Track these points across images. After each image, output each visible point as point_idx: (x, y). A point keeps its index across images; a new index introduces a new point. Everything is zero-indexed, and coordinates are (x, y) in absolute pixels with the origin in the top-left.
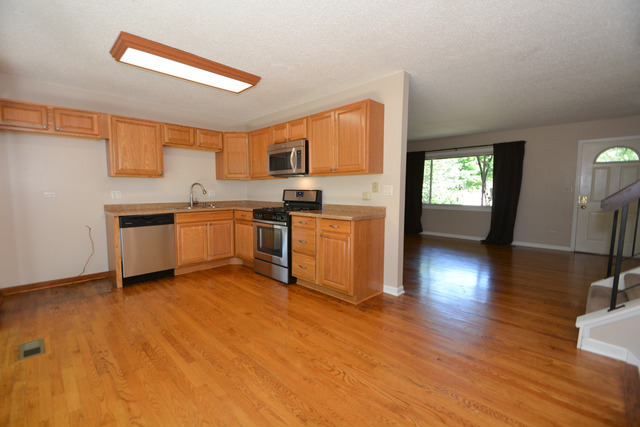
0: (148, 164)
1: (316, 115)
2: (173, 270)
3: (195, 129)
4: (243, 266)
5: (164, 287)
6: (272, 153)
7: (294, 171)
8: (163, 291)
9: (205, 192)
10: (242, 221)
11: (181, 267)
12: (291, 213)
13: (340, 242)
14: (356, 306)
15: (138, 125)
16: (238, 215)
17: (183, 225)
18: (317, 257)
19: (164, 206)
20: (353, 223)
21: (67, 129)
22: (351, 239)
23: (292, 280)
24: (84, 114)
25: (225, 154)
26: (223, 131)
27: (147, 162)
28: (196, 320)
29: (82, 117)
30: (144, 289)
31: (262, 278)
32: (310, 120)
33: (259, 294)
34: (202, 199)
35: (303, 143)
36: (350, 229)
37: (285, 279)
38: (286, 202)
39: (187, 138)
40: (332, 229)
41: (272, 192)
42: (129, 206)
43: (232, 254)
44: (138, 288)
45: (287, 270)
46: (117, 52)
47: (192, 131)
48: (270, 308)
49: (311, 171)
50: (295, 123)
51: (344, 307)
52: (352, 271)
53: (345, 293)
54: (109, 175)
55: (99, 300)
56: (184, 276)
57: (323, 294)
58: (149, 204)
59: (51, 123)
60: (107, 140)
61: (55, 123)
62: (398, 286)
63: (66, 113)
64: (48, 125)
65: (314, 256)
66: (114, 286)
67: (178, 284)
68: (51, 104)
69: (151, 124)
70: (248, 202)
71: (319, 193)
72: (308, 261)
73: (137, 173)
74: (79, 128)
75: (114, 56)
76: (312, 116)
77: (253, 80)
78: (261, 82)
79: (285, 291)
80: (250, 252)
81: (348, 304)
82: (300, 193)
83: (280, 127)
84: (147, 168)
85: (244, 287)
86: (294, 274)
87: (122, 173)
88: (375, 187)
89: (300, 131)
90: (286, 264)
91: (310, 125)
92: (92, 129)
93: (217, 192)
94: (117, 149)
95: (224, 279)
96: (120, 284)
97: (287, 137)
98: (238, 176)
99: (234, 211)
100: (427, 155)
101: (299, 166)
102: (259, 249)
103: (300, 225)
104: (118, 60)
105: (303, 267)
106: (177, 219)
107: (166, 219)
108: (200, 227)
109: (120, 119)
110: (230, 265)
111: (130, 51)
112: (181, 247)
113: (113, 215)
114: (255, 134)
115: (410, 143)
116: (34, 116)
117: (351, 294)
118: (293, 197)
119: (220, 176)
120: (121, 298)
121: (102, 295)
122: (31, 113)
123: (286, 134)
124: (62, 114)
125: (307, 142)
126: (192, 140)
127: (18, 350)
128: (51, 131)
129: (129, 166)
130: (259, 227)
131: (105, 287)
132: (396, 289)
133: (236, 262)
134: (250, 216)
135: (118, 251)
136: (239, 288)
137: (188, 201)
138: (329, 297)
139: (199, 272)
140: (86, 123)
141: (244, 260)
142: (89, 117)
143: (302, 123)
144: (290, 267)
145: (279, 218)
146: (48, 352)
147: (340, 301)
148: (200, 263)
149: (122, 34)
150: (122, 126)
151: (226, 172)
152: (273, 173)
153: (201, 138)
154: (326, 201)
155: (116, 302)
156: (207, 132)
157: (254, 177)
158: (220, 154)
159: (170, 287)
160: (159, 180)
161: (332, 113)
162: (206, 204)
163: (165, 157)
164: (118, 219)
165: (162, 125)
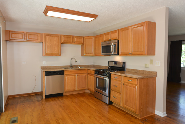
0: (56, 51)
1: (123, 29)
2: (62, 93)
3: (73, 36)
4: (90, 93)
5: (59, 100)
6: (103, 45)
7: (113, 53)
8: (58, 102)
9: (76, 61)
10: (90, 74)
11: (66, 92)
12: (111, 73)
13: (132, 88)
14: (140, 120)
15: (53, 36)
16: (89, 72)
17: (67, 75)
18: (122, 94)
19: (61, 67)
20: (138, 80)
21: (30, 40)
22: (137, 87)
23: (111, 103)
24: (35, 34)
25: (85, 46)
26: (84, 36)
27: (55, 50)
28: (69, 117)
29: (35, 35)
30: (52, 100)
31: (98, 100)
32: (120, 31)
33: (95, 108)
34: (75, 64)
35: (117, 41)
36: (137, 83)
37: (108, 102)
38: (110, 66)
39: (70, 40)
40: (128, 82)
41: (104, 62)
42: (49, 67)
43: (86, 88)
44: (50, 99)
45: (108, 98)
46: (45, 12)
47: (72, 37)
48: (99, 115)
49: (120, 53)
50: (113, 32)
51: (133, 119)
52: (138, 103)
53: (134, 113)
54: (43, 55)
55: (37, 103)
56: (67, 96)
57: (124, 111)
58: (56, 66)
59: (25, 38)
60: (43, 42)
61: (26, 38)
62: (163, 112)
63: (30, 34)
64: (24, 39)
65: (120, 93)
66: (43, 98)
67: (64, 99)
68: (25, 31)
69: (57, 36)
70: (93, 65)
71: (124, 63)
72: (117, 95)
73: (52, 55)
74: (34, 39)
75: (44, 14)
76: (120, 29)
77: (95, 16)
78: (98, 17)
79: (107, 108)
80: (93, 88)
81: (136, 118)
82: (116, 63)
83: (107, 34)
84: (55, 53)
85: (89, 104)
86: (111, 100)
87: (46, 55)
88: (151, 62)
89: (115, 36)
90: (108, 95)
91: (120, 33)
92: (38, 39)
93: (81, 61)
94: (45, 46)
95: (82, 99)
96: (44, 98)
97: (110, 38)
98: (89, 55)
99: (87, 69)
100: (183, 42)
101: (115, 51)
102: (97, 87)
103: (114, 78)
104: (46, 15)
105: (115, 97)
106: (65, 73)
107: (61, 73)
108: (73, 76)
109: (47, 35)
110: (85, 93)
111: (49, 12)
112: (66, 84)
113: (43, 71)
114: (97, 37)
115: (170, 37)
116: (20, 36)
117: (138, 114)
118: (112, 65)
119: (82, 55)
120: (44, 103)
121: (38, 101)
122: (20, 35)
123: (109, 37)
124: (29, 35)
125: (118, 41)
126: (72, 41)
127: (10, 120)
128: (25, 40)
129: (49, 52)
130: (97, 78)
131: (39, 98)
132: (162, 113)
133: (87, 91)
134: (93, 72)
135: (44, 84)
136: (87, 104)
137: (69, 65)
138: (127, 113)
139: (73, 95)
140: (36, 37)
141: (91, 91)
142: (37, 35)
143: (116, 32)
144: (109, 97)
145: (105, 75)
146: (19, 122)
147: (132, 116)
148: (73, 91)
149: (47, 6)
150: (47, 37)
151: (85, 53)
152: (104, 54)
153: (75, 40)
154: (128, 67)
155: (42, 105)
156: (78, 37)
157: (96, 55)
158: (82, 45)
159: (61, 101)
160: (59, 57)
161: (130, 28)
162: (77, 67)
163: (61, 47)
164: (44, 72)
165: (61, 36)
